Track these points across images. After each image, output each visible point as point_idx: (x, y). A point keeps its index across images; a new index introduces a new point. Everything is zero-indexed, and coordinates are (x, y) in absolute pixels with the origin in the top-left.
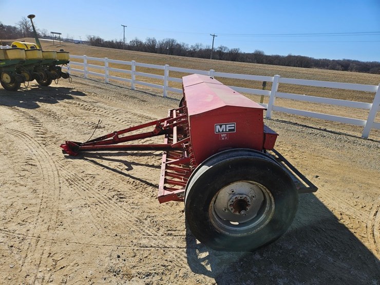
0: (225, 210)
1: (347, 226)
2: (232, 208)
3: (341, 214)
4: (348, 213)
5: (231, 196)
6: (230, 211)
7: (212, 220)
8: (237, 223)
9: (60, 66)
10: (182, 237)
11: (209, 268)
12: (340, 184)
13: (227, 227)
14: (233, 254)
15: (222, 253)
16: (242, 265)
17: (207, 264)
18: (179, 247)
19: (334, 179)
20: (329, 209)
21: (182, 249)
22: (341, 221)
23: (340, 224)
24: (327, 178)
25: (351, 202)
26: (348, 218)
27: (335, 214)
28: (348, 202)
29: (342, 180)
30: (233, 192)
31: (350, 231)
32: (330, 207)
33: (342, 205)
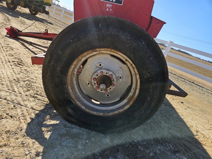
0: (89, 84)
1: (201, 142)
2: (96, 82)
3: (197, 132)
4: (203, 132)
5: (97, 69)
6: (93, 86)
7: (70, 88)
8: (99, 103)
9: (46, 6)
10: (44, 102)
11: (47, 135)
12: (199, 112)
13: (85, 102)
14: (83, 131)
15: (73, 126)
16: (87, 143)
17: (48, 131)
18: (33, 108)
19: (195, 108)
20: (188, 125)
21: (34, 111)
22: (197, 137)
23: (195, 138)
24: (190, 106)
25: (206, 126)
26: (203, 136)
27: (191, 130)
28: (204, 125)
29: (201, 110)
30: (100, 65)
31: (203, 147)
32: (188, 124)
33: (198, 126)
